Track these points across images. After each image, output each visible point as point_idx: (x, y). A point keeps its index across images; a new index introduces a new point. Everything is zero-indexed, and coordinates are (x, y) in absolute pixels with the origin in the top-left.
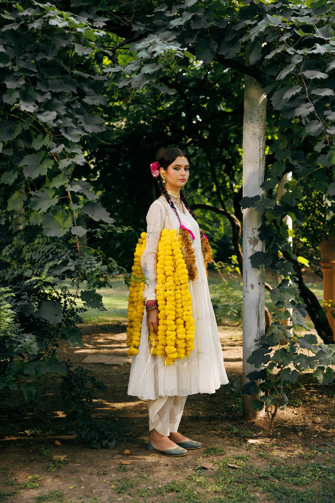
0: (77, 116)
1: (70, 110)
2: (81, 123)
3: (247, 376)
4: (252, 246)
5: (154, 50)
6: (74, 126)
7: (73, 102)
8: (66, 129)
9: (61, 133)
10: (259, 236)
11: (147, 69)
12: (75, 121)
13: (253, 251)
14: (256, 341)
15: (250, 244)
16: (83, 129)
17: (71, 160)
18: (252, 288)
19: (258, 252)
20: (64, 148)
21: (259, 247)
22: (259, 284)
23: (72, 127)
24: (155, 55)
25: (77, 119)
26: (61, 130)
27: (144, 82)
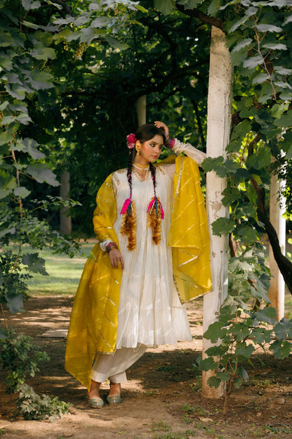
0: (24, 72)
1: (16, 66)
2: (27, 79)
3: (205, 352)
4: (214, 211)
5: (105, 3)
6: (20, 83)
7: (21, 57)
8: (11, 86)
9: (5, 90)
10: (223, 200)
11: (97, 23)
12: (22, 78)
13: (216, 216)
14: (216, 313)
15: (213, 209)
16: (29, 86)
17: (15, 118)
18: (214, 257)
19: (221, 218)
20: (8, 105)
21: (223, 213)
22: (222, 252)
23: (18, 84)
24: (106, 9)
25: (23, 75)
26: (5, 87)
27: (93, 36)
